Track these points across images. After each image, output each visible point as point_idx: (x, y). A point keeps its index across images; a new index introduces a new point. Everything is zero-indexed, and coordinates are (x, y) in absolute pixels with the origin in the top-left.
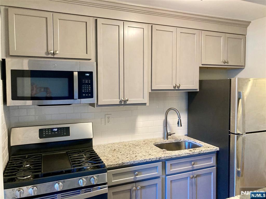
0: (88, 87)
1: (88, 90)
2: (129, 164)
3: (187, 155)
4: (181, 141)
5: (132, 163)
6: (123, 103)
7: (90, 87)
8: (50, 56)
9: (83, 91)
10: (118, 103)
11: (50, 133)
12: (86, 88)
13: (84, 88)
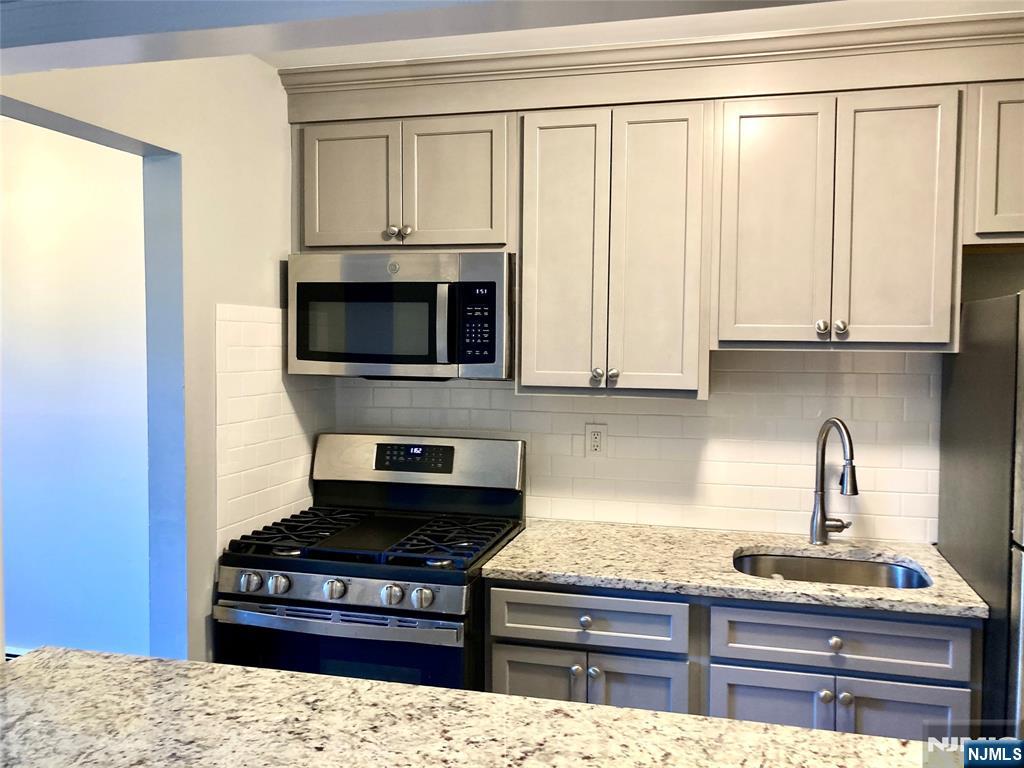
0: (482, 328)
1: (482, 338)
2: (561, 581)
3: (802, 600)
4: (880, 560)
5: (572, 581)
6: (604, 386)
7: (486, 328)
8: (394, 241)
9: (468, 341)
10: (587, 384)
11: (402, 458)
12: (476, 333)
13: (471, 333)
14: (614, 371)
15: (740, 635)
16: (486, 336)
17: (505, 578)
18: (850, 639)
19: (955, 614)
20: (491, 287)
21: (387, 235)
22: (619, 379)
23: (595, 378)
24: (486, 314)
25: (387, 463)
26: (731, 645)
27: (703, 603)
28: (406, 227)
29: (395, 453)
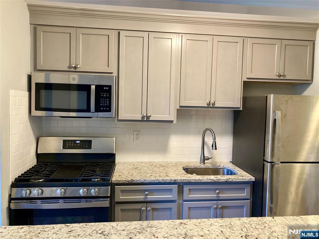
0: (106, 100)
1: (106, 104)
2: (139, 182)
3: (209, 181)
4: (219, 167)
5: (142, 181)
6: (146, 119)
7: (108, 101)
8: (72, 70)
9: (101, 105)
10: (140, 119)
11: (72, 145)
12: (104, 102)
13: (102, 102)
14: (149, 115)
15: (192, 193)
16: (108, 103)
17: (120, 182)
18: (222, 191)
19: (247, 181)
20: (110, 87)
21: (70, 67)
22: (150, 118)
23: (143, 117)
24: (108, 96)
25: (67, 146)
26: (189, 196)
27: (181, 184)
28: (78, 65)
29: (70, 143)
